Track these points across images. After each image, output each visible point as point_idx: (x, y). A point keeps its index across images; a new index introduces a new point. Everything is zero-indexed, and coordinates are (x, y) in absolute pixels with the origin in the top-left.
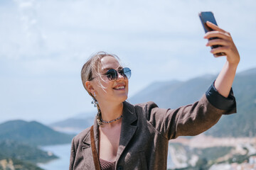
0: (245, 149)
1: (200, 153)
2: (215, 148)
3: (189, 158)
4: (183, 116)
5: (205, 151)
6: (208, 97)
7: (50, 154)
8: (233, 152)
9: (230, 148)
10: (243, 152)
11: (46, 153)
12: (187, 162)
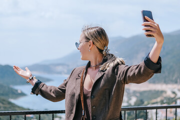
0: (174, 93)
1: (138, 95)
2: (150, 91)
3: (130, 99)
4: (132, 71)
5: (142, 93)
6: (145, 62)
7: (19, 92)
8: (165, 95)
9: (163, 92)
10: (172, 96)
11: (17, 91)
12: (128, 102)
